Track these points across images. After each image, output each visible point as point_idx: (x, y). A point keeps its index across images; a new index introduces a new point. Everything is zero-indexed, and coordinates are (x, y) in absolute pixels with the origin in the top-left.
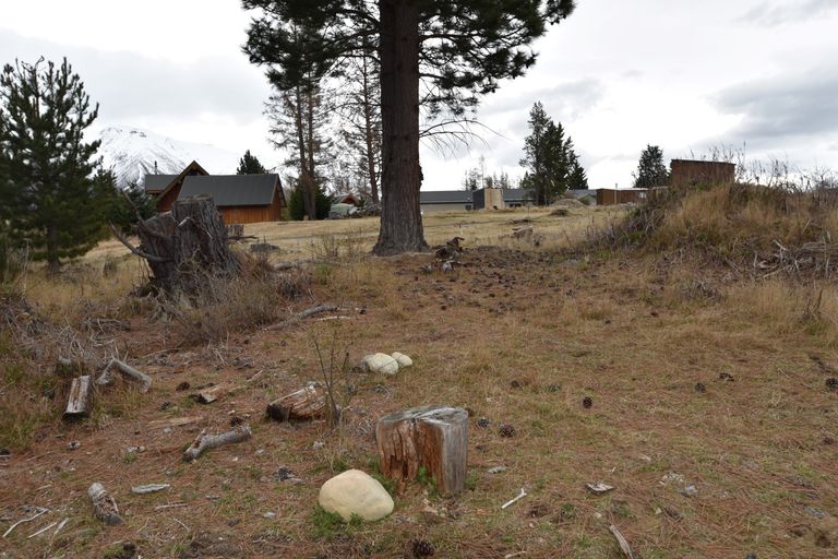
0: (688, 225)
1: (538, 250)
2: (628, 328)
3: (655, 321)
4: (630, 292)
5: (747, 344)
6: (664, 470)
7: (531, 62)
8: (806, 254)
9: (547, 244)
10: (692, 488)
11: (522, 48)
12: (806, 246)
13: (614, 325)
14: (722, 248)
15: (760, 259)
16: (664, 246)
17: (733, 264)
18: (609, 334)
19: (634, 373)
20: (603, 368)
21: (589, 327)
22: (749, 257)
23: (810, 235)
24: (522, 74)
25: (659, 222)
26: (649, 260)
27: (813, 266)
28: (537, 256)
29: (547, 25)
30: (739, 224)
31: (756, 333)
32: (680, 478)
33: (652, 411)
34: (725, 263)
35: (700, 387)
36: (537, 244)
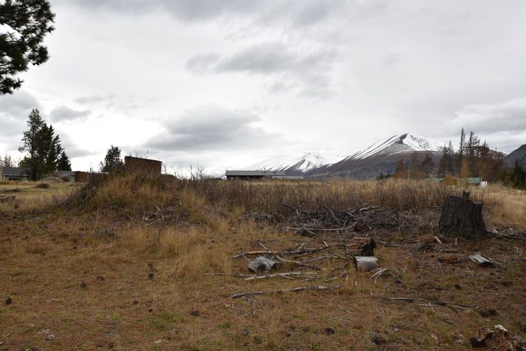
0: (110, 196)
1: (16, 211)
2: (54, 257)
3: (73, 251)
4: (65, 236)
5: (120, 261)
6: (39, 329)
7: (17, 85)
8: (168, 213)
9: (22, 207)
10: (53, 335)
11: (9, 76)
12: (170, 209)
13: (46, 256)
14: (127, 210)
15: (146, 215)
16: (95, 208)
17: (132, 219)
18: (41, 261)
19: (47, 282)
20: (29, 281)
21: (28, 259)
22: (141, 215)
23: (173, 202)
24: (10, 92)
25: (94, 194)
26: (86, 216)
27: (171, 219)
28: (13, 215)
29: (30, 64)
30: (138, 197)
31: (125, 254)
32: (47, 331)
33: (49, 301)
34: (128, 218)
35: (84, 285)
36: (17, 207)
